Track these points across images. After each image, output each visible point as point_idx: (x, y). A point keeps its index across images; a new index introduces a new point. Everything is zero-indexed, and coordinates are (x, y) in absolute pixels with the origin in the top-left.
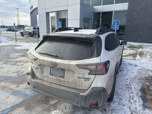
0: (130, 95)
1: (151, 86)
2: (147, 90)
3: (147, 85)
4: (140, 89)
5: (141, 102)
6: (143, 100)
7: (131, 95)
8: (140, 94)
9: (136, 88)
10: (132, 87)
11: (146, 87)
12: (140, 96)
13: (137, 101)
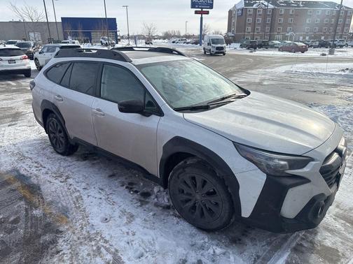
0: (45, 167)
1: (26, 210)
2: (28, 195)
3: (36, 208)
4: (41, 187)
5: (22, 172)
6: (23, 175)
7: (44, 170)
8: (34, 181)
9: (49, 185)
10: (57, 181)
11: (35, 200)
12: (30, 177)
13: (28, 169)
